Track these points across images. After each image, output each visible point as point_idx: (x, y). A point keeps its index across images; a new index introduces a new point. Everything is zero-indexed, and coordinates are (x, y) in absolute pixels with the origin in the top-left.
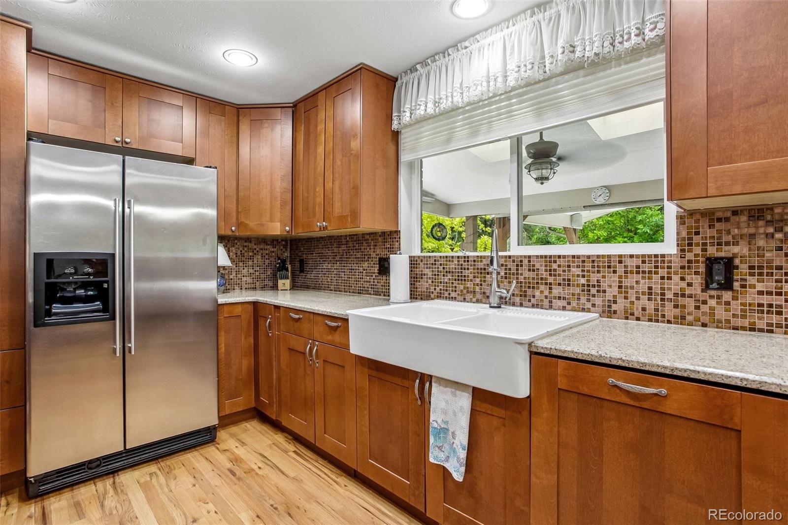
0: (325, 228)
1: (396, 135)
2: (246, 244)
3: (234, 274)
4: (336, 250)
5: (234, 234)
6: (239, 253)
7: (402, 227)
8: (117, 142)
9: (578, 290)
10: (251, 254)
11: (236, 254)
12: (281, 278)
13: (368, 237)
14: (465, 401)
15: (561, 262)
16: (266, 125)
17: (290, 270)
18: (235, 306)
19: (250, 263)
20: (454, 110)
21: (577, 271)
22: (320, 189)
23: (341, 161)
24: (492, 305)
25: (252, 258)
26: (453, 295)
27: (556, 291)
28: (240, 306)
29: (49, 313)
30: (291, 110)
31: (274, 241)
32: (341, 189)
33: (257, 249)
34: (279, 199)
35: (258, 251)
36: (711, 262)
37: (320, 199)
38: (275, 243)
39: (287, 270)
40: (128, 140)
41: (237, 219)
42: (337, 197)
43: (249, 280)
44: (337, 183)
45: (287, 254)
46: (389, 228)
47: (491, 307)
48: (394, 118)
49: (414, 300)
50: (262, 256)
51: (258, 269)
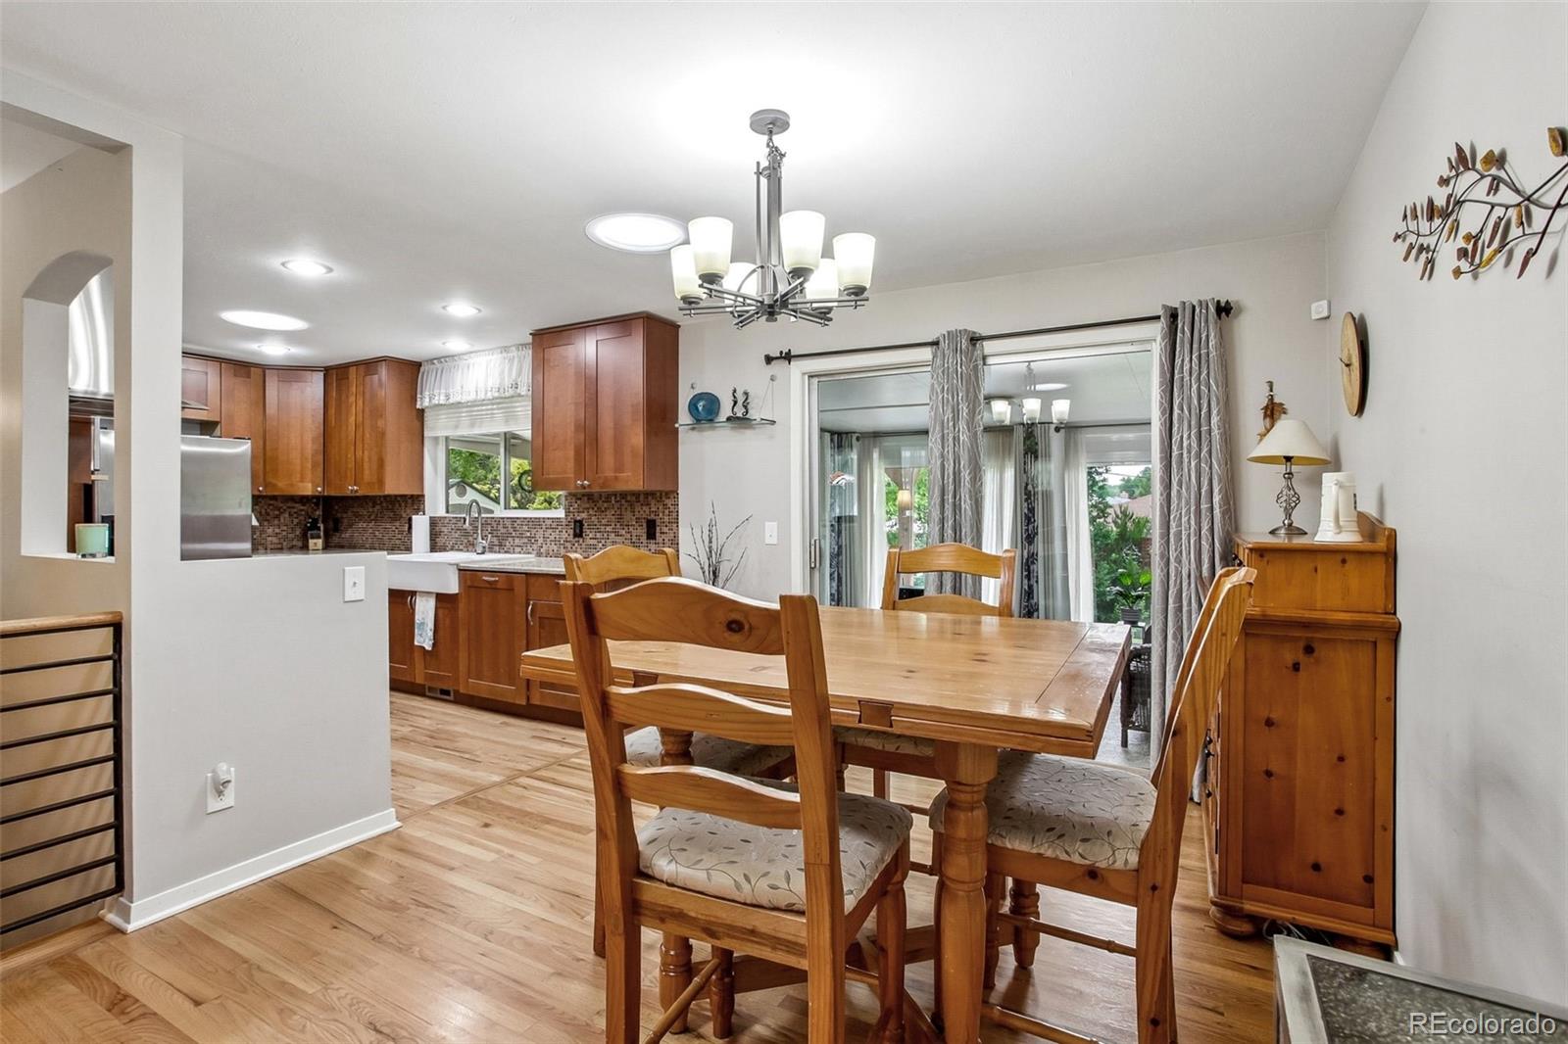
0: (356, 491)
1: (422, 412)
2: (272, 502)
3: (258, 534)
4: (371, 510)
5: (263, 493)
6: (263, 511)
7: (427, 492)
9: (526, 540)
10: (277, 513)
12: (312, 538)
13: (399, 499)
14: (432, 603)
15: (518, 521)
16: (296, 386)
17: (322, 528)
19: (276, 522)
20: (458, 405)
21: (526, 528)
22: (351, 455)
23: (370, 435)
24: (478, 552)
25: (277, 517)
26: (461, 547)
27: (517, 541)
30: (322, 374)
31: (304, 500)
32: (370, 458)
33: (284, 508)
34: (310, 460)
35: (285, 510)
36: (576, 522)
37: (351, 465)
38: (305, 502)
39: (320, 530)
41: (264, 479)
42: (366, 466)
43: (275, 540)
44: (366, 453)
45: (319, 513)
46: (416, 492)
47: (478, 554)
48: (418, 399)
49: (431, 551)
50: (290, 515)
51: (285, 528)
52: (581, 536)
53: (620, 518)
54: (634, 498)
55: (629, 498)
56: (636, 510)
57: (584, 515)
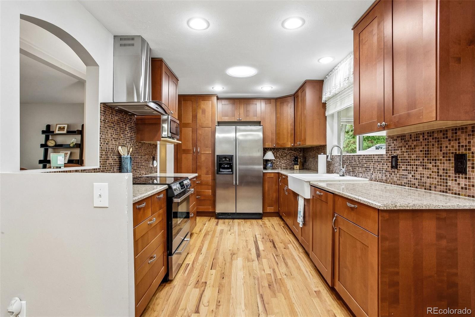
1: (325, 104)
4: (313, 153)
5: (275, 147)
8: (238, 120)
11: (279, 155)
12: (296, 165)
16: (285, 104)
18: (271, 174)
21: (365, 161)
22: (299, 129)
24: (340, 175)
25: (286, 156)
28: (273, 174)
29: (220, 171)
30: (293, 97)
32: (303, 129)
33: (288, 153)
34: (290, 133)
35: (288, 154)
36: (393, 157)
37: (299, 133)
38: (296, 150)
39: (299, 162)
40: (240, 119)
41: (276, 142)
42: (302, 132)
43: (284, 165)
44: (302, 127)
45: (301, 155)
46: (324, 144)
47: (340, 176)
48: (322, 98)
49: (327, 173)
50: (290, 156)
51: (288, 161)
52: (396, 168)
53: (427, 153)
54: (441, 135)
55: (436, 135)
56: (444, 145)
57: (398, 152)
